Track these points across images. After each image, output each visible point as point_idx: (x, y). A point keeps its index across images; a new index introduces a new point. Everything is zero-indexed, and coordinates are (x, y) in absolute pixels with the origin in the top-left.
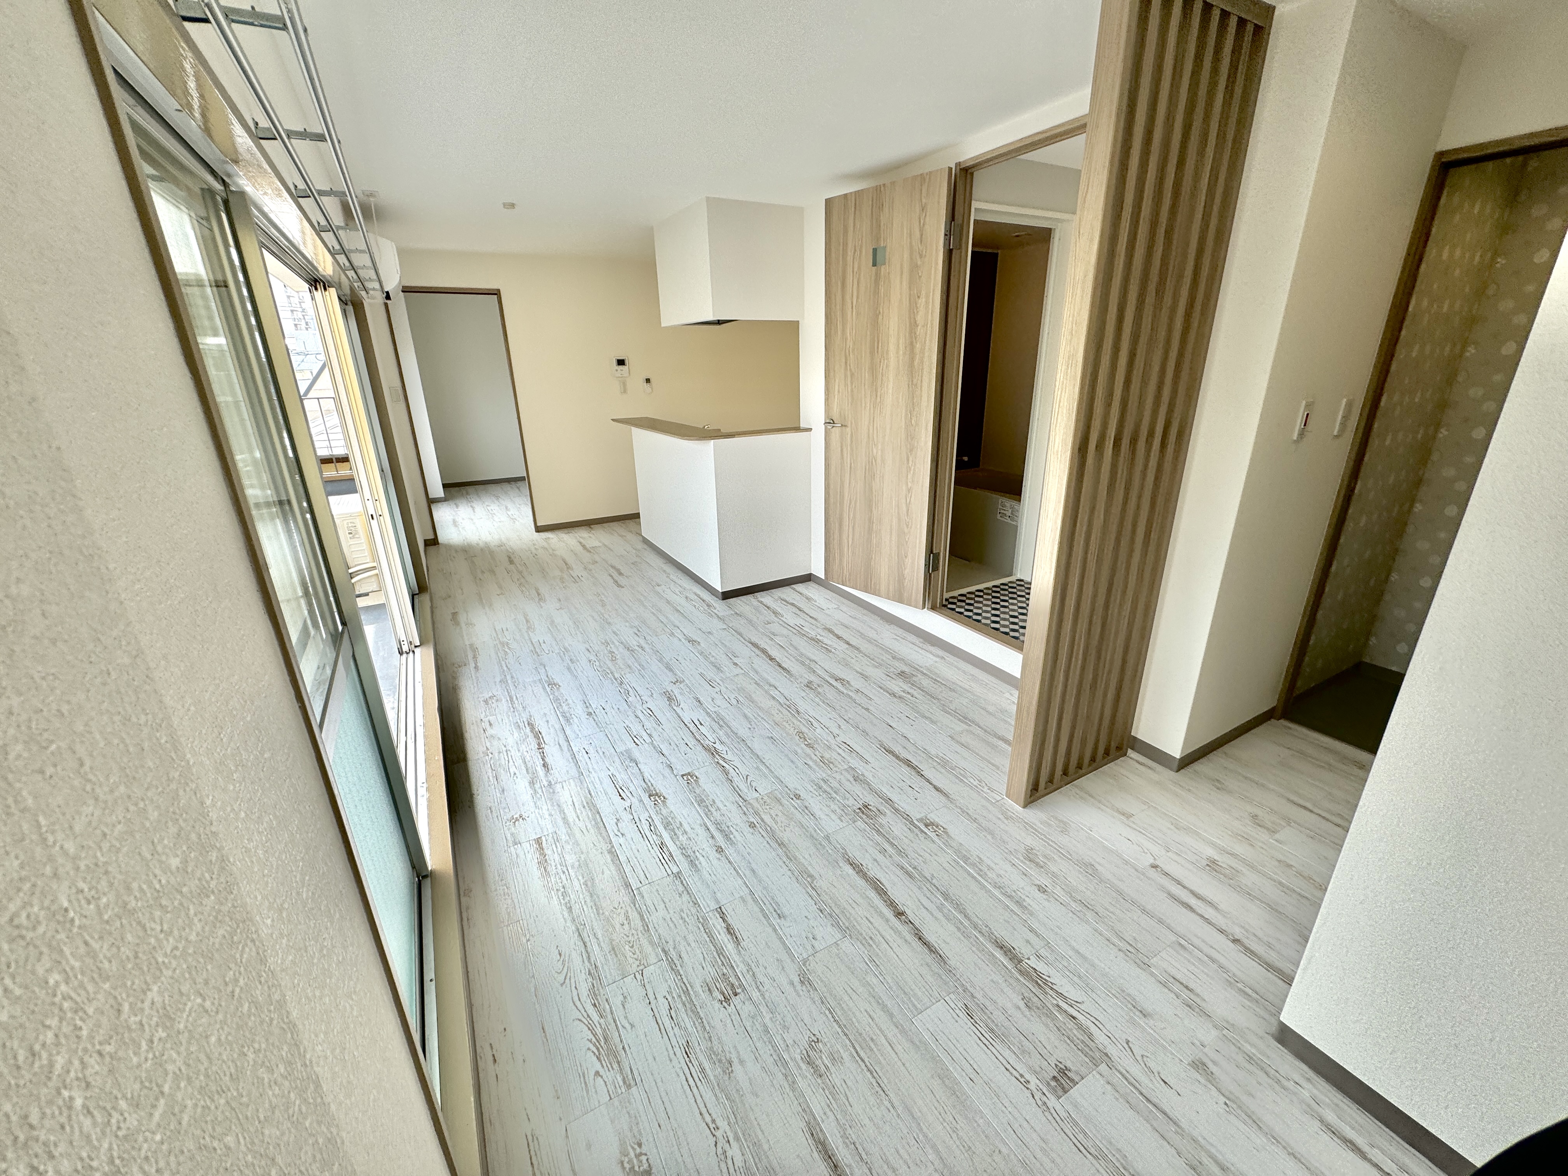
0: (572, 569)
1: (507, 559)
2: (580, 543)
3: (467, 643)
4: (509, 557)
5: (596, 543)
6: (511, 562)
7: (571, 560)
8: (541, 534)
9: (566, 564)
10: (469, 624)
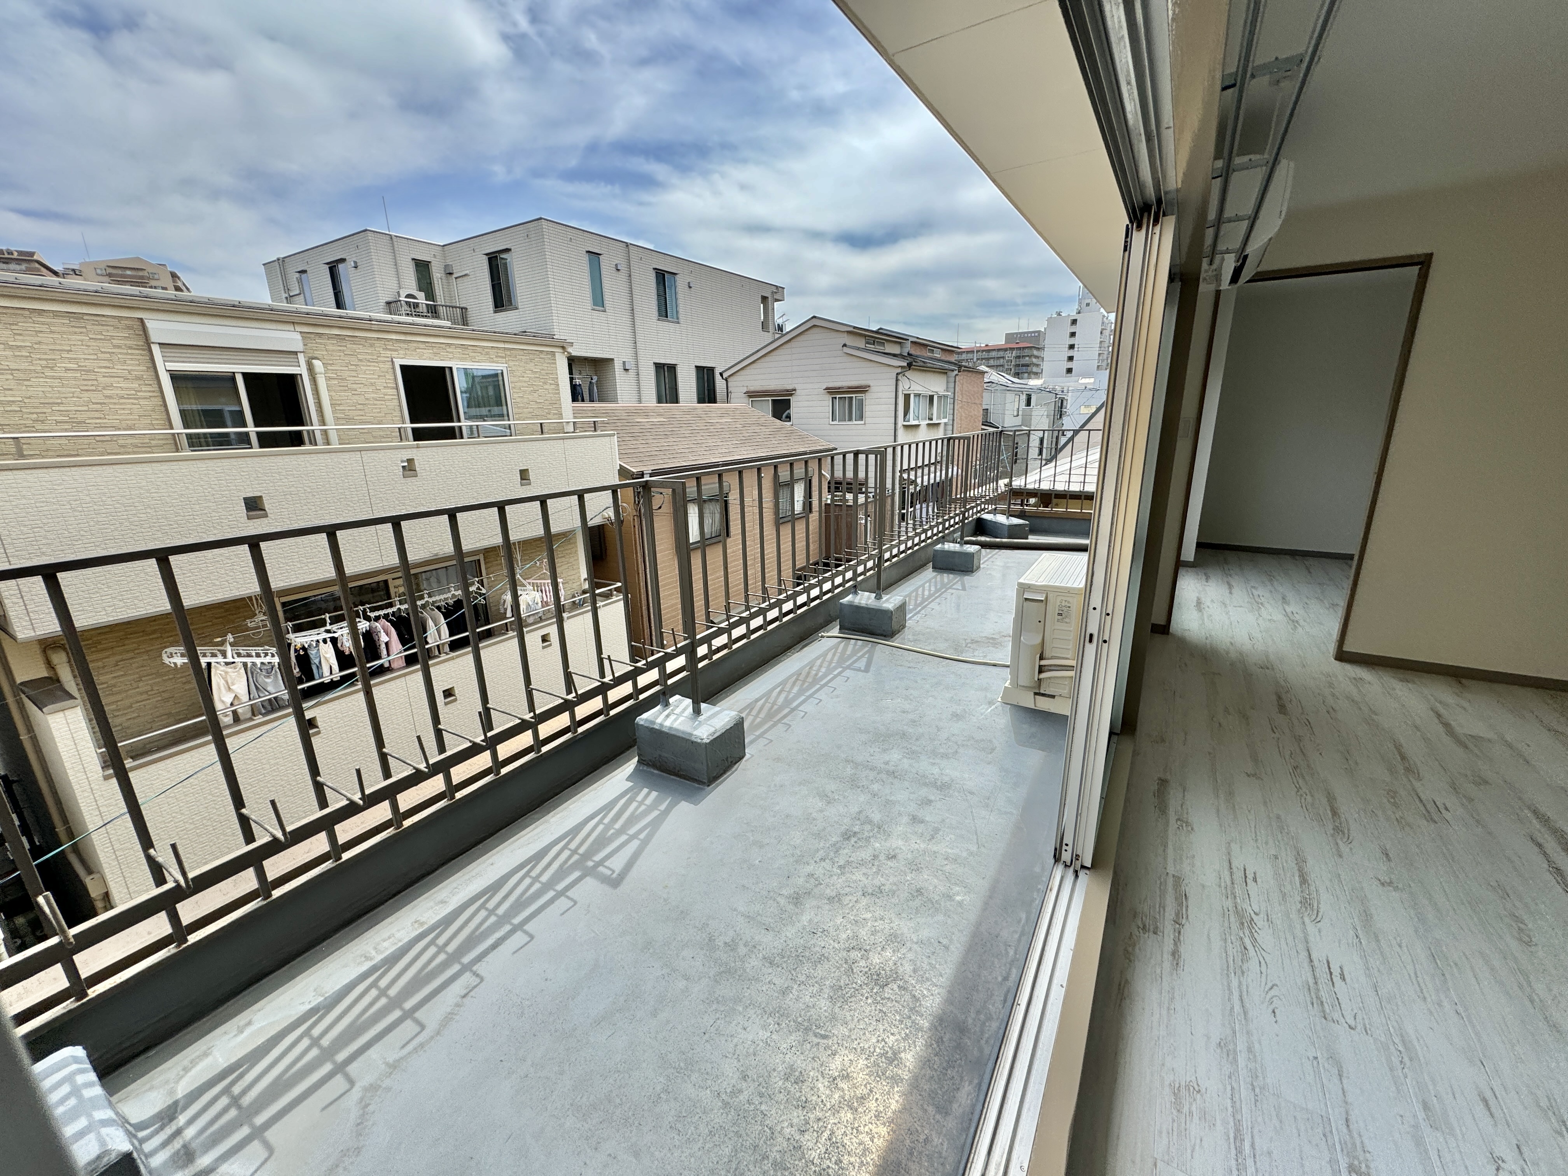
0: (1419, 779)
1: (1274, 697)
2: (1439, 716)
3: (1171, 869)
4: (1279, 698)
5: (1479, 729)
6: (1282, 708)
7: (1416, 751)
8: (1348, 667)
9: (1403, 758)
10: (1183, 822)
